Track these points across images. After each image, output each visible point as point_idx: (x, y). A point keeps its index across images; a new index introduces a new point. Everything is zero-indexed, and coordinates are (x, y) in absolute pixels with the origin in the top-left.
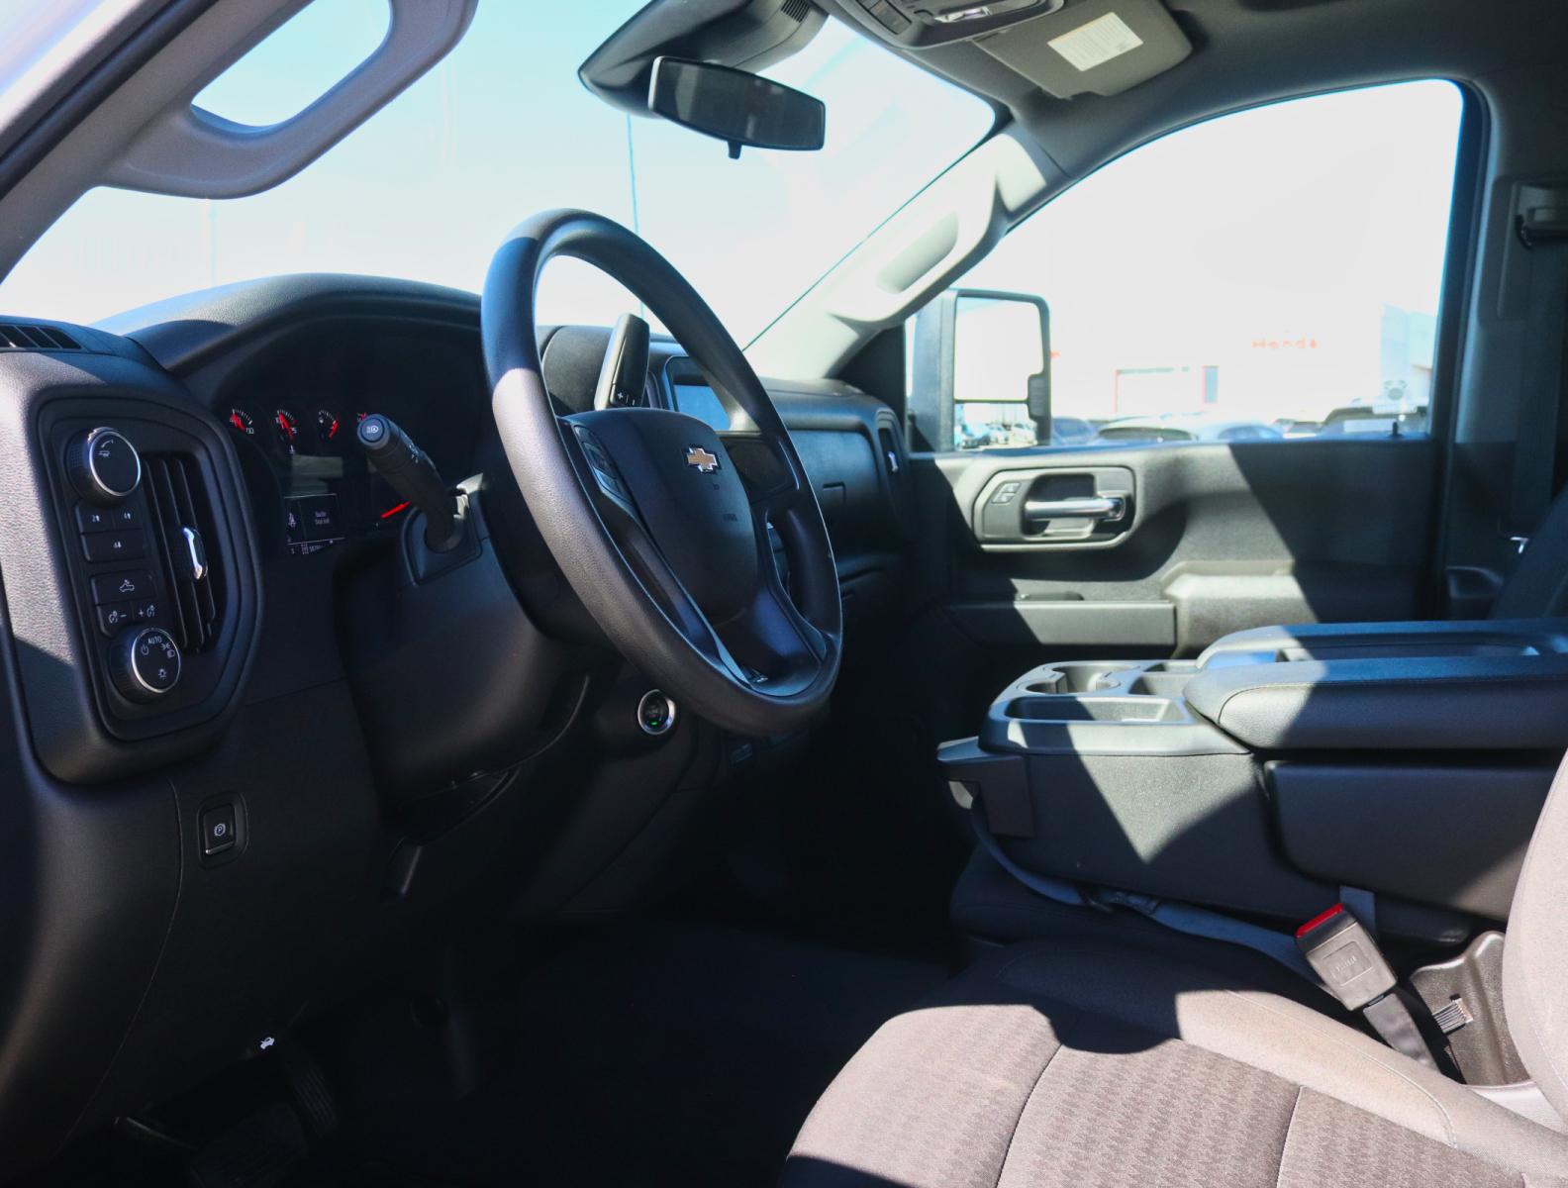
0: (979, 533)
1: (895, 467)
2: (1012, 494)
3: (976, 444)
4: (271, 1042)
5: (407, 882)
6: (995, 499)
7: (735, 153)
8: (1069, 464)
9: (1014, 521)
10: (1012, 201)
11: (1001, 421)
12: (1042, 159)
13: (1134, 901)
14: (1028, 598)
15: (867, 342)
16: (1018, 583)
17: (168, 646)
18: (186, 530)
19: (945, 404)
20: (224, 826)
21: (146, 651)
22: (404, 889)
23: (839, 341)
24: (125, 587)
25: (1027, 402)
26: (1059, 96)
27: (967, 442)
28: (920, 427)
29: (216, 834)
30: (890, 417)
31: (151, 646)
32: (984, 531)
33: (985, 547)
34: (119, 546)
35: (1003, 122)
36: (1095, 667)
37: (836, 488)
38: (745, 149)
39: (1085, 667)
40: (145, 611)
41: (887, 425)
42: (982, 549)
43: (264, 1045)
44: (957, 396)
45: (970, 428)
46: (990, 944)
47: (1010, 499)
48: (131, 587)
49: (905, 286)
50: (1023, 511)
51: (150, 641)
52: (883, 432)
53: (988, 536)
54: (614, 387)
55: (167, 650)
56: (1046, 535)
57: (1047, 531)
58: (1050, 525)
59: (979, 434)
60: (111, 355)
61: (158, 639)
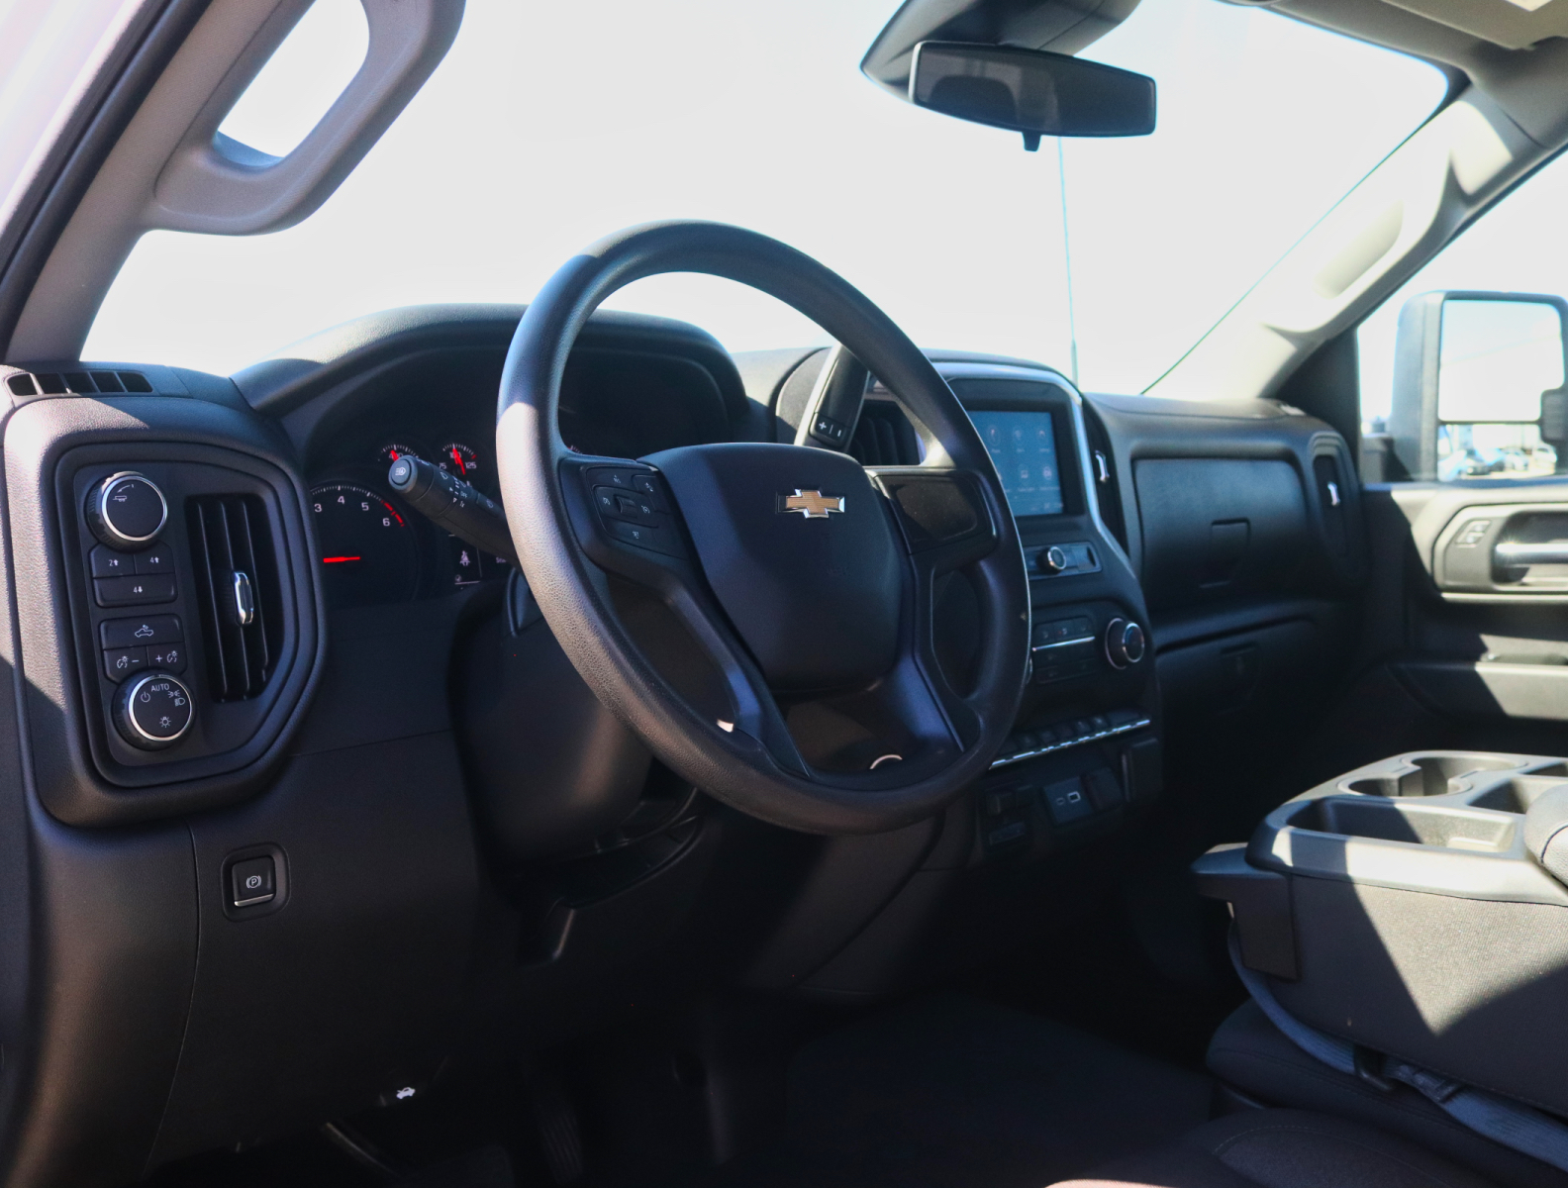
0: (1440, 579)
1: (1335, 500)
2: (1480, 535)
3: (1486, 470)
4: (410, 1092)
5: (561, 945)
6: (1460, 539)
7: (1032, 144)
8: (1540, 499)
9: (1483, 567)
10: (1470, 182)
11: (1519, 444)
12: (1507, 125)
13: (1421, 1080)
14: (1497, 660)
15: (1307, 356)
16: (1488, 640)
17: (176, 693)
18: (237, 575)
19: (1427, 426)
20: (259, 878)
21: (147, 699)
22: (558, 952)
23: (1273, 357)
24: (142, 632)
25: (1540, 423)
26: (1511, 47)
27: (1475, 468)
28: (1398, 452)
29: (248, 886)
30: (1336, 442)
31: (153, 694)
32: (1445, 576)
33: (1446, 596)
34: (140, 590)
35: (1459, 87)
36: (1476, 761)
37: (1236, 525)
38: (1045, 140)
39: (1464, 760)
40: (164, 656)
41: (1331, 451)
42: (1443, 600)
43: (401, 1095)
44: (1443, 417)
45: (1480, 452)
46: (1247, 1101)
47: (1477, 541)
48: (150, 633)
49: (1342, 288)
50: (1492, 552)
51: (153, 688)
52: (1320, 460)
53: (1450, 583)
54: (816, 415)
55: (175, 697)
56: (1524, 585)
57: (1525, 580)
58: (1530, 573)
59: (1490, 459)
60: (190, 397)
61: (165, 686)
